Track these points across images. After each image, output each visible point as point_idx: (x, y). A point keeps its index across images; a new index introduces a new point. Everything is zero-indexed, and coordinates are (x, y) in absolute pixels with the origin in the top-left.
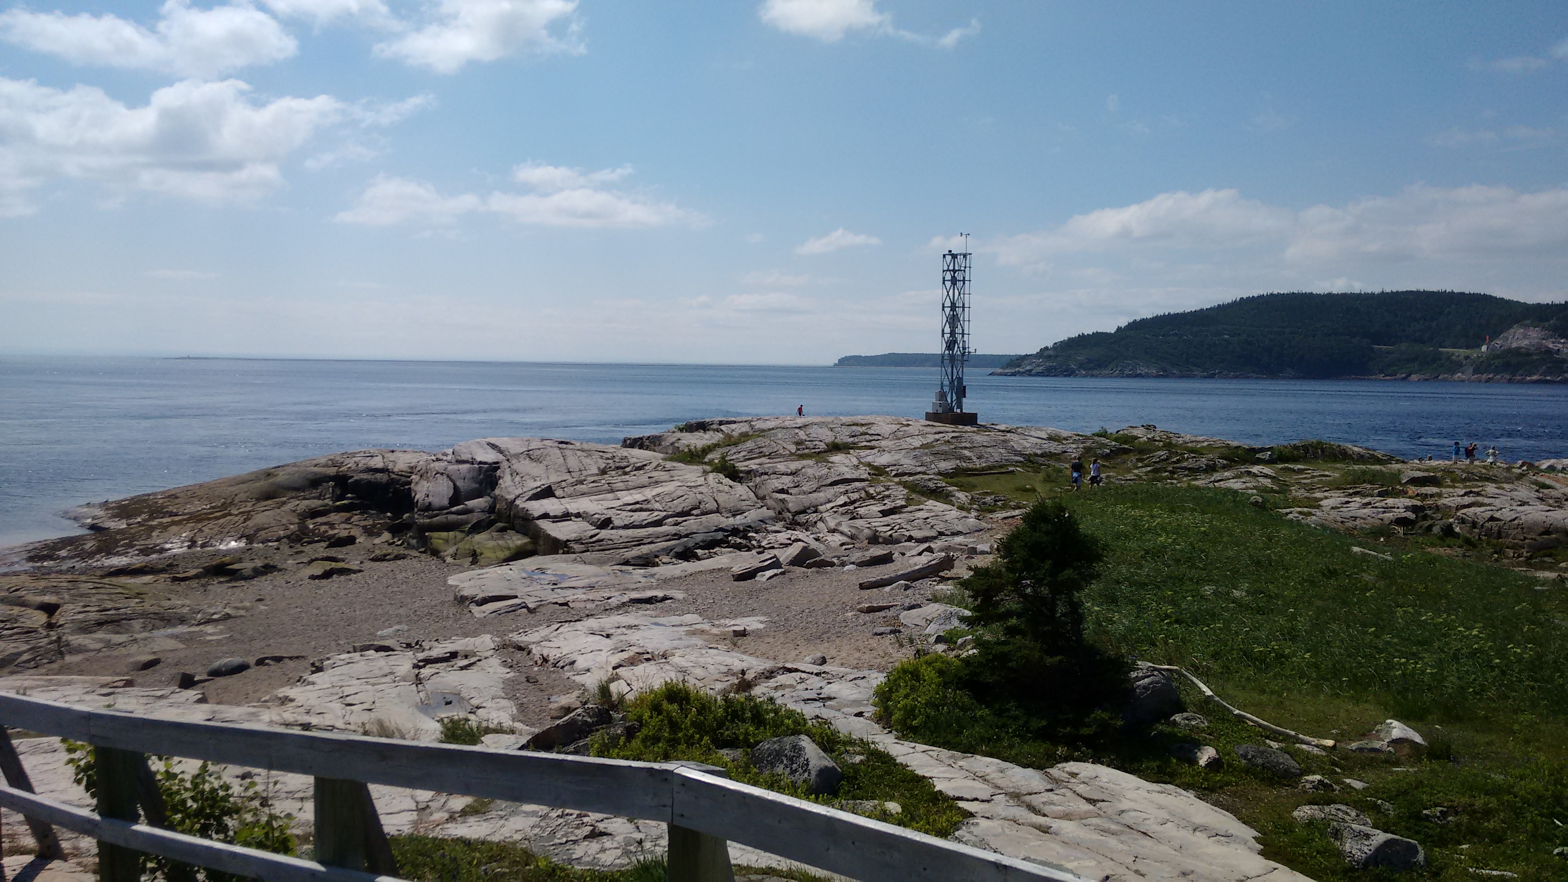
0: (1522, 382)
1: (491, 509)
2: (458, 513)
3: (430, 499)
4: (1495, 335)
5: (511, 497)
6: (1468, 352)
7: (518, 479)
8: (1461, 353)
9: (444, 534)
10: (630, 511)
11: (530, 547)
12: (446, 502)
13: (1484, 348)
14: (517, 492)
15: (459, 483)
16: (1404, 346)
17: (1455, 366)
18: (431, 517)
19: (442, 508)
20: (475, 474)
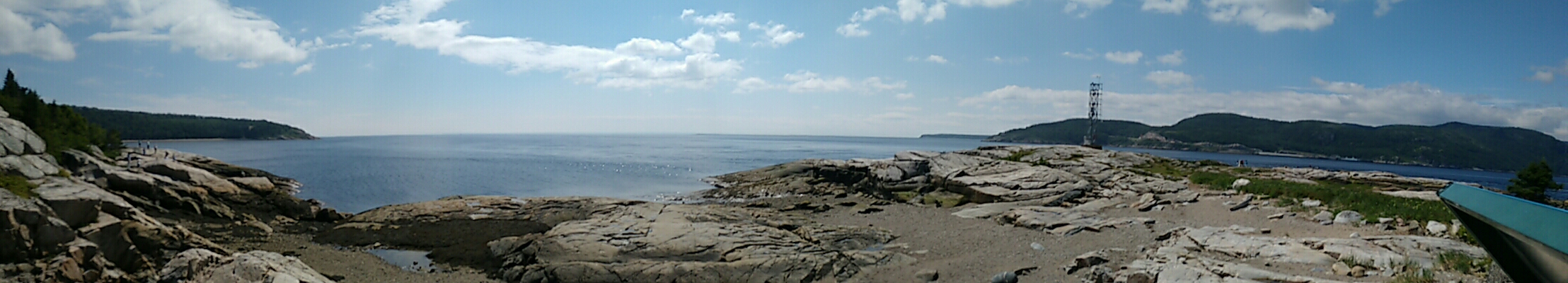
0: (1151, 148)
1: (928, 181)
2: (909, 183)
3: (890, 177)
4: (1144, 134)
5: (944, 176)
6: (1136, 139)
7: (942, 167)
8: (1133, 139)
9: (906, 193)
10: (1026, 181)
11: (966, 199)
12: (899, 178)
13: (1140, 138)
14: (947, 173)
15: (906, 170)
16: (1117, 137)
17: (1133, 143)
18: (893, 185)
19: (897, 181)
20: (914, 166)
